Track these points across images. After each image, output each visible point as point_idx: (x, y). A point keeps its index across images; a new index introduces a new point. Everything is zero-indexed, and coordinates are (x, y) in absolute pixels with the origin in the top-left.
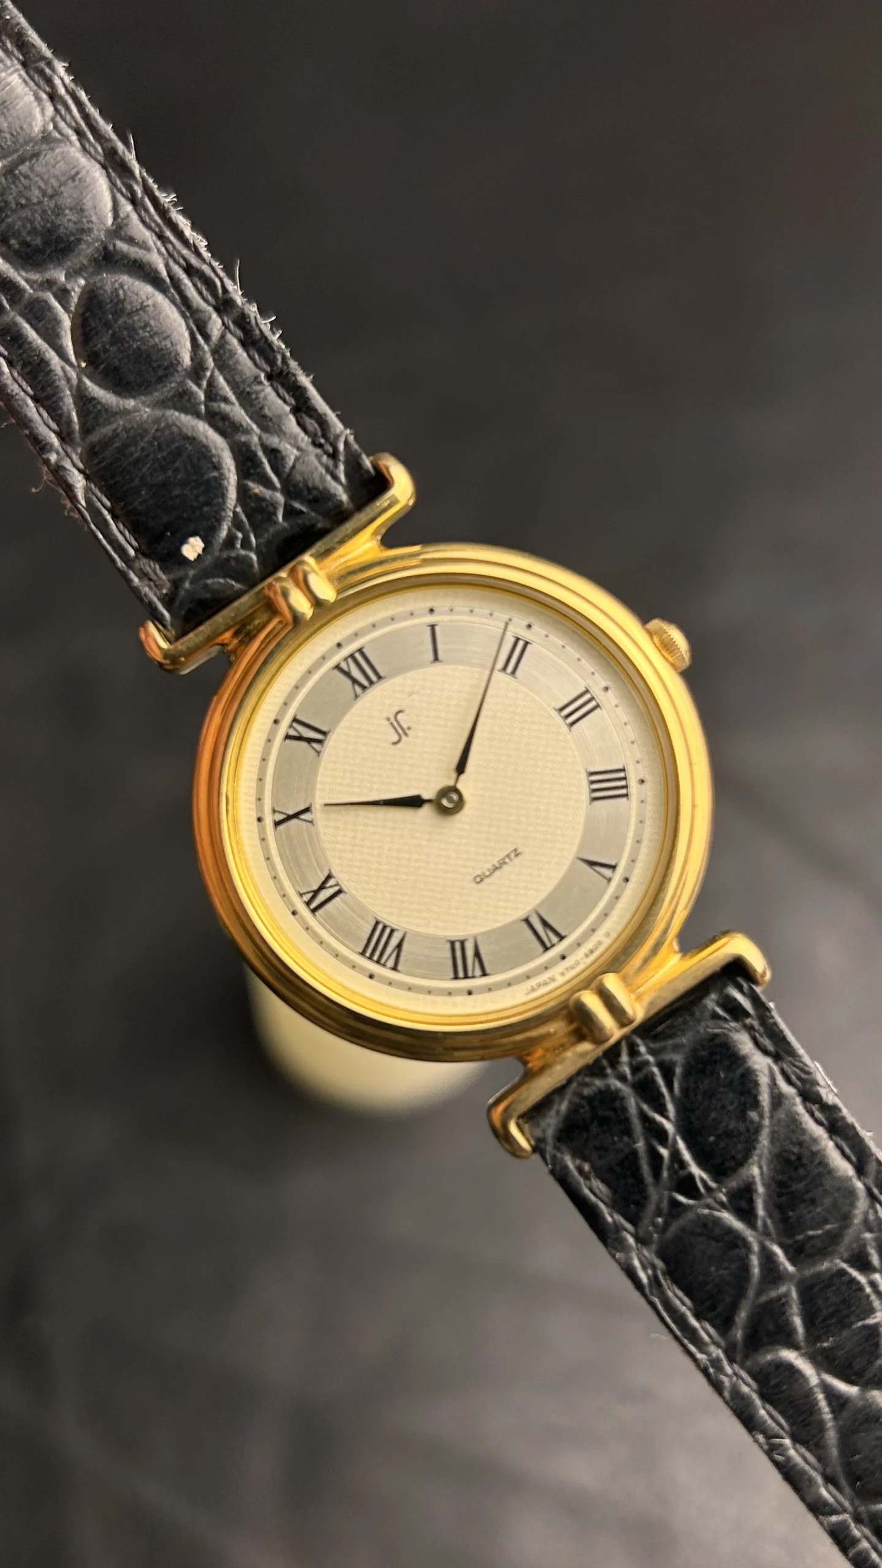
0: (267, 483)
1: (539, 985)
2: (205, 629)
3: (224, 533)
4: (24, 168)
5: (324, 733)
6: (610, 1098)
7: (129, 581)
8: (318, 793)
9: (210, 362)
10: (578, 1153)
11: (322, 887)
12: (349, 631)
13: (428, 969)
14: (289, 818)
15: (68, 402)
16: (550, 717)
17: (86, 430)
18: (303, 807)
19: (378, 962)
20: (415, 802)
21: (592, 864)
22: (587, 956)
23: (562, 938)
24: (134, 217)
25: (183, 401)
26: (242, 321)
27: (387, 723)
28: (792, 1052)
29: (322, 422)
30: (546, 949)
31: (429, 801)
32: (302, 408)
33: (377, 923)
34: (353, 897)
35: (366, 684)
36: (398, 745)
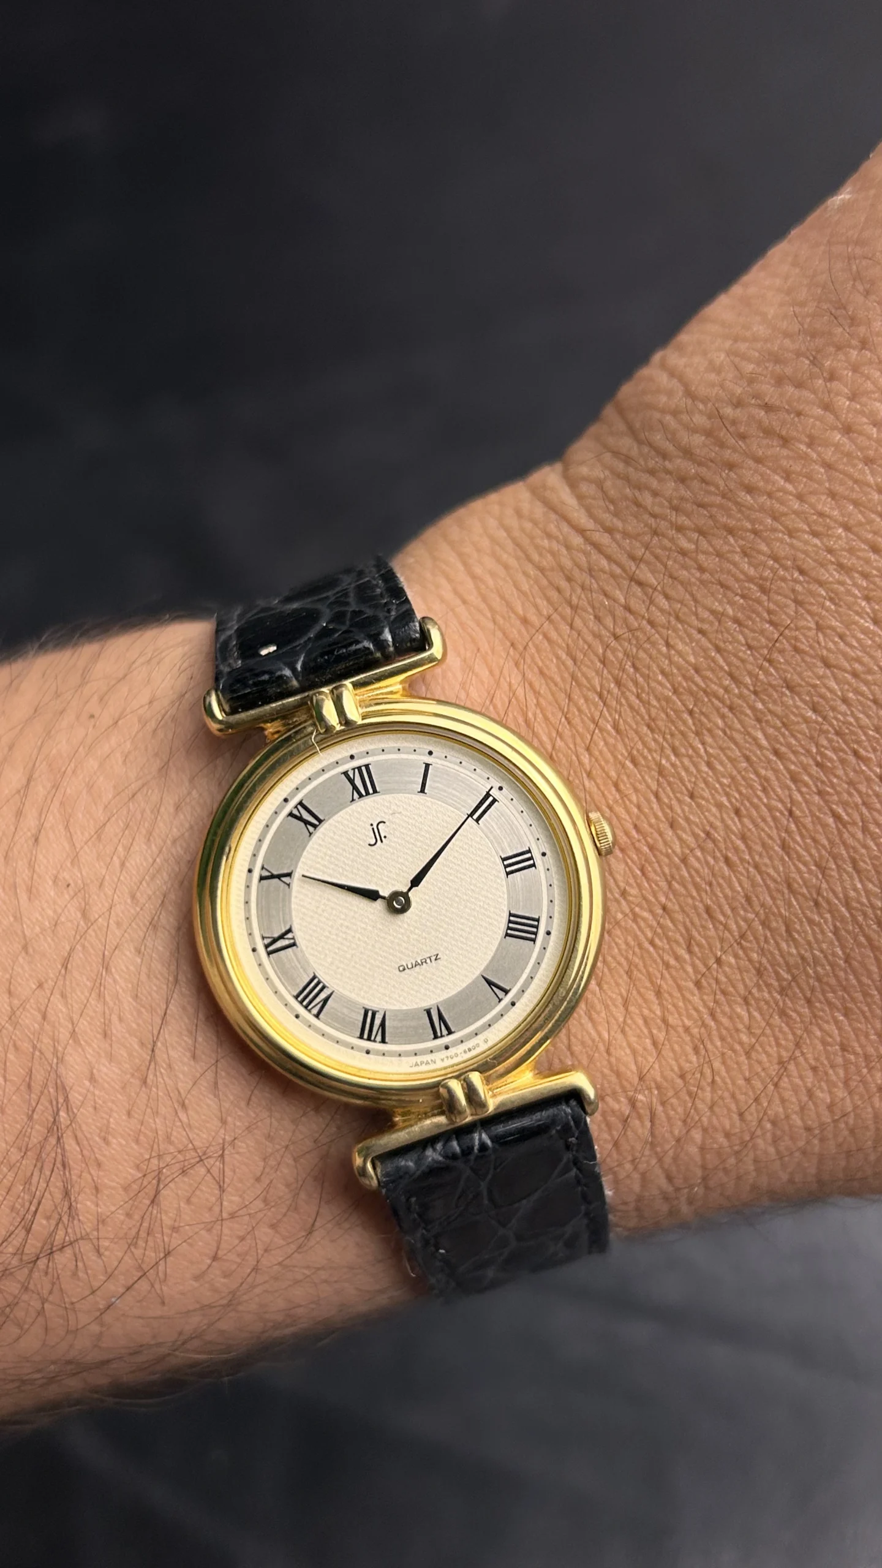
1: (422, 1063)
2: (252, 713)
5: (320, 821)
8: (300, 864)
11: (282, 937)
12: (364, 749)
13: (341, 1023)
16: (494, 863)
18: (285, 871)
19: (306, 1007)
20: (371, 895)
21: (490, 983)
22: (465, 1052)
23: (450, 1032)
27: (371, 828)
30: (436, 1037)
31: (383, 898)
33: (314, 977)
34: (302, 951)
35: (363, 793)
36: (373, 848)
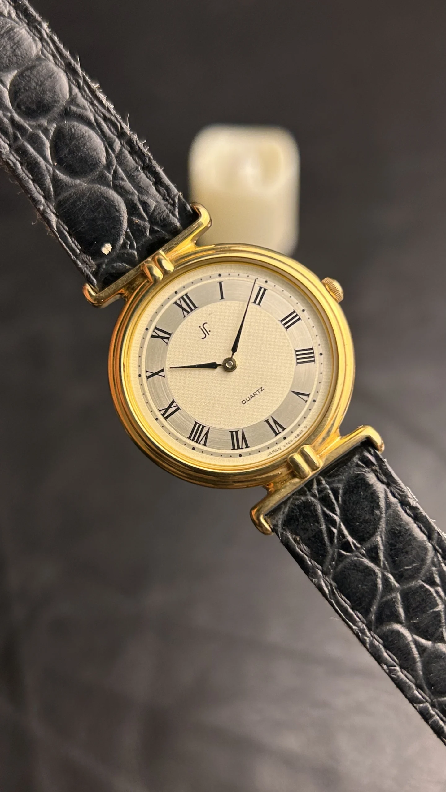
0: (142, 218)
1: (273, 452)
2: (113, 286)
3: (121, 241)
4: (28, 73)
5: (170, 334)
6: (308, 505)
7: (77, 265)
8: (167, 362)
9: (115, 162)
10: (293, 532)
11: (170, 407)
12: (181, 286)
13: (219, 444)
14: (154, 374)
15: (48, 181)
16: (277, 324)
17: (57, 194)
18: (160, 369)
19: (197, 442)
20: (213, 366)
21: (297, 394)
22: (296, 437)
23: (284, 429)
24: (79, 95)
25: (102, 180)
26: (130, 142)
27: (200, 329)
28: (395, 482)
29: (168, 189)
30: (276, 434)
31: (220, 365)
32: (158, 182)
33: (196, 423)
34: (184, 411)
35: (189, 311)
36: (205, 339)
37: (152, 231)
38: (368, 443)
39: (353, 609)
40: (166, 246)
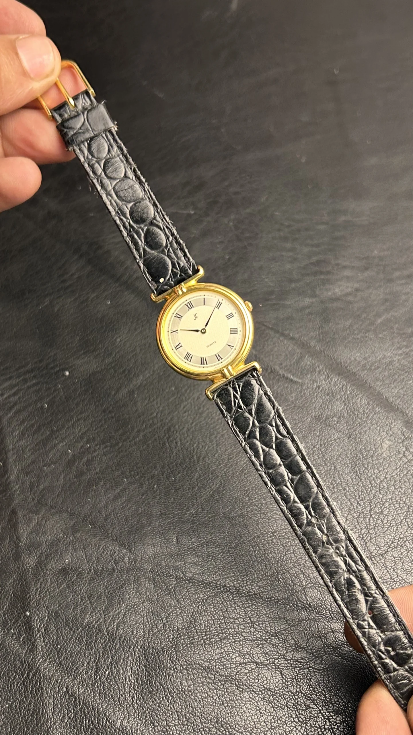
0: (177, 269)
1: (216, 367)
2: (162, 295)
3: (168, 278)
4: (138, 204)
5: (182, 317)
6: (228, 390)
7: (149, 285)
8: (179, 328)
9: (169, 245)
10: (220, 400)
11: (178, 345)
12: (188, 298)
13: (196, 362)
14: (173, 332)
15: (141, 251)
16: (224, 317)
17: (144, 256)
18: (176, 330)
19: (187, 360)
21: (229, 346)
22: (226, 362)
23: (222, 359)
24: (158, 216)
25: (163, 252)
26: (176, 238)
27: (194, 316)
28: (263, 385)
29: (189, 259)
30: (219, 361)
31: (200, 331)
32: (185, 256)
33: (188, 353)
34: (184, 348)
35: (191, 308)
36: (195, 320)
37: (180, 275)
38: (255, 369)
39: (240, 432)
40: (185, 281)
